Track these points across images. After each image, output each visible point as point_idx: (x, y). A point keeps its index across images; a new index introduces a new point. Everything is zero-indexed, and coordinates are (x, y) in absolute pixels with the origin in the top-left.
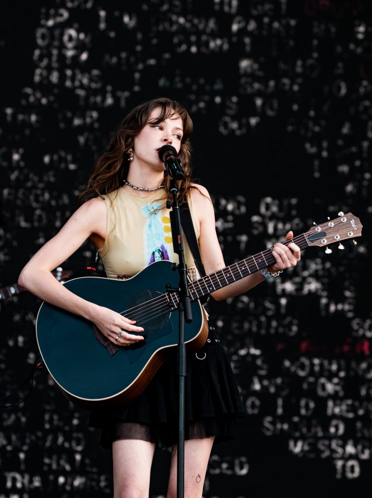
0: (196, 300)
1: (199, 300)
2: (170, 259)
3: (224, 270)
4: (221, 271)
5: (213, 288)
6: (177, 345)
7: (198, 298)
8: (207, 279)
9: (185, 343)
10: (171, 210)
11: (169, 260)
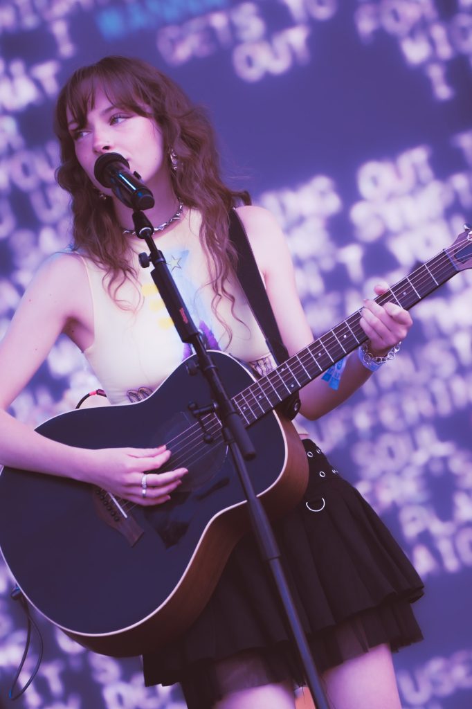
0: (269, 412)
1: (274, 411)
2: (220, 346)
3: (311, 347)
4: (306, 351)
5: (296, 384)
6: (246, 501)
7: (272, 409)
8: (283, 370)
9: (258, 495)
10: (152, 267)
11: (218, 349)
